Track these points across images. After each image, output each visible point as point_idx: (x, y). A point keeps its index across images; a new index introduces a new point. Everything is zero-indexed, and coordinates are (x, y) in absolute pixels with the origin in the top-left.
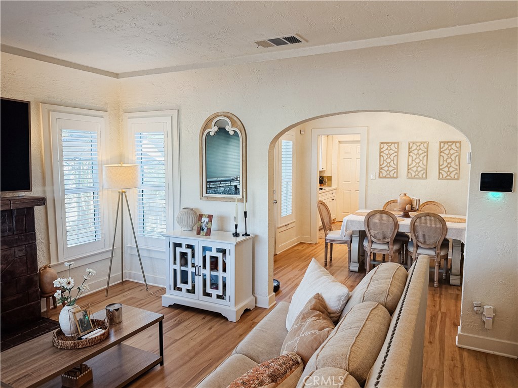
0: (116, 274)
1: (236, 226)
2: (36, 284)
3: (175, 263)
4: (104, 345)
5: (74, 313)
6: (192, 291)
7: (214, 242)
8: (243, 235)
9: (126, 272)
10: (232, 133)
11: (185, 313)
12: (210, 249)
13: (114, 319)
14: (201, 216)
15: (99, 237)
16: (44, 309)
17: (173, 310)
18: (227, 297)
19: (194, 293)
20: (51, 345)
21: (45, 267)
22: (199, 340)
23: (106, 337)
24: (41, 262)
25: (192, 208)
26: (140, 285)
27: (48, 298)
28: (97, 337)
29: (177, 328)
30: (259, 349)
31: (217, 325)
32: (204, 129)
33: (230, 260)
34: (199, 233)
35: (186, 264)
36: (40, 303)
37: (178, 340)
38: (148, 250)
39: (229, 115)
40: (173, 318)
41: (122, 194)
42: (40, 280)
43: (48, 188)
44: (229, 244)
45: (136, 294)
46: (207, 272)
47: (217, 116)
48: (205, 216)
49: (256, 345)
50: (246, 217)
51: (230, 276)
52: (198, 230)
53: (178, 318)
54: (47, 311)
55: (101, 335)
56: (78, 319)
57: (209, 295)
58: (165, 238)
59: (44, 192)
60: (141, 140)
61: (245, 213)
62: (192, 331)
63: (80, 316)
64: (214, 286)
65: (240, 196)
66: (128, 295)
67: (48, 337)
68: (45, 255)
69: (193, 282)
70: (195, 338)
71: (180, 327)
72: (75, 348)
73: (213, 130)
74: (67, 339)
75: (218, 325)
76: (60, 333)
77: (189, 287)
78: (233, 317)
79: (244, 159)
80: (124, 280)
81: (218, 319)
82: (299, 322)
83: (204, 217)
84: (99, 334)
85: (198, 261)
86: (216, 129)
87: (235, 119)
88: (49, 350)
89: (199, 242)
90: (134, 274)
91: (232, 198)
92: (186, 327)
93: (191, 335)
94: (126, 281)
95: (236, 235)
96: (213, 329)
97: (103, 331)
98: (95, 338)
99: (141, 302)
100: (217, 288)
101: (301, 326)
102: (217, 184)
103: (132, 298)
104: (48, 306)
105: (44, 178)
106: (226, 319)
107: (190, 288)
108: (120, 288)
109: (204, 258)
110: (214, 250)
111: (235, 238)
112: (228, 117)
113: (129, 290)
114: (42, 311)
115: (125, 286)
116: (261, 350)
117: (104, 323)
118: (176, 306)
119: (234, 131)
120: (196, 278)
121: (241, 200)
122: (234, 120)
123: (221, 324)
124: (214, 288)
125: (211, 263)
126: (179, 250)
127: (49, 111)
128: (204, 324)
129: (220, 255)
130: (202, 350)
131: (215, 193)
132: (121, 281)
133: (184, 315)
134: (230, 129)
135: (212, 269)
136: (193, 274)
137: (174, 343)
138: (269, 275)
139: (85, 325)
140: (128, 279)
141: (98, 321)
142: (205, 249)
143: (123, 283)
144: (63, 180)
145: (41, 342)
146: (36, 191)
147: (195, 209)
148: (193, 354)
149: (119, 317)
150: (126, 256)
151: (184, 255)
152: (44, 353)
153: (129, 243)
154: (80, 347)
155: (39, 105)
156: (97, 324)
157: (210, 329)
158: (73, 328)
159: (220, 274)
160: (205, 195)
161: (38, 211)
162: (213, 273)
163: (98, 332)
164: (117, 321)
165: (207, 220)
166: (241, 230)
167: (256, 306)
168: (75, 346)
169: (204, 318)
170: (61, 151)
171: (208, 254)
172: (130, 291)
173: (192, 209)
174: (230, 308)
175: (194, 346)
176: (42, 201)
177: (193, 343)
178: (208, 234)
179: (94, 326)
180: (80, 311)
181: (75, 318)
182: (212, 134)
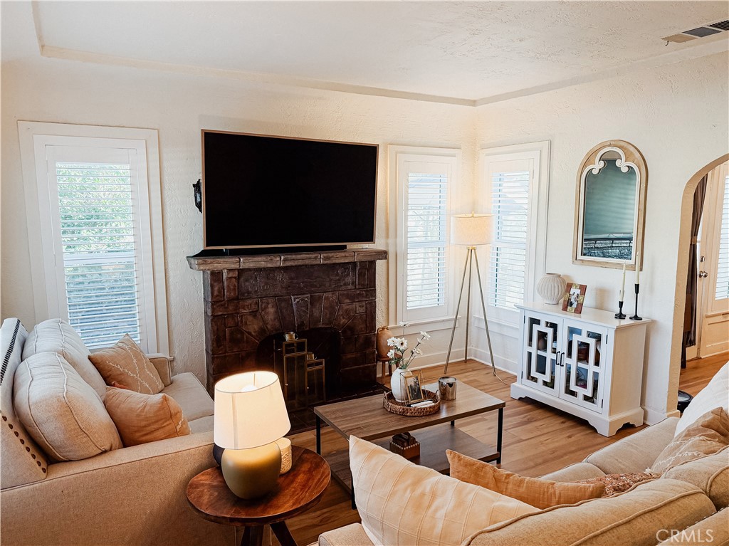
0: (458, 349)
1: (621, 304)
2: (373, 346)
3: (530, 345)
4: (433, 419)
5: (405, 378)
6: (551, 384)
7: (586, 323)
8: (631, 318)
9: (470, 349)
10: (625, 170)
11: (540, 411)
12: (579, 332)
13: (446, 395)
14: (570, 286)
15: (442, 302)
16: (379, 375)
17: (524, 404)
18: (599, 401)
19: (553, 387)
20: (382, 406)
21: (383, 329)
22: (551, 446)
23: (436, 411)
24: (380, 322)
25: (559, 273)
26: (486, 367)
27: (384, 362)
28: (427, 408)
29: (526, 426)
30: (620, 465)
31: (579, 435)
32: (585, 165)
33: (607, 351)
34: (565, 309)
35: (545, 349)
36: (376, 366)
37: (524, 440)
38: (498, 324)
39: (623, 144)
40: (523, 414)
41: (471, 250)
42: (378, 341)
43: (391, 241)
44: (608, 328)
45: (480, 376)
46: (573, 362)
47: (604, 147)
48: (576, 287)
49: (617, 460)
50: (637, 292)
51: (605, 371)
52: (564, 305)
53: (529, 415)
54: (382, 377)
55: (430, 407)
56: (409, 385)
57: (573, 394)
58: (519, 311)
59: (387, 245)
60: (500, 183)
61: (637, 286)
62: (543, 435)
63: (411, 382)
64: (581, 382)
65: (631, 262)
66: (472, 376)
67: (380, 399)
68: (384, 316)
69: (553, 372)
70: (547, 444)
71: (529, 426)
72: (403, 415)
73: (597, 166)
74: (397, 403)
75: (582, 435)
76: (391, 397)
77: (547, 378)
78: (604, 430)
79: (642, 207)
80: (468, 358)
81: (583, 428)
82: (680, 439)
83: (574, 287)
84: (429, 406)
85: (562, 346)
86: (602, 164)
87: (632, 149)
88: (379, 411)
89: (565, 321)
90: (480, 353)
91: (618, 264)
92: (537, 428)
93: (542, 438)
94: (471, 359)
95: (621, 316)
96: (573, 438)
97: (434, 404)
98: (424, 409)
99: (486, 387)
100: (585, 386)
101: (681, 444)
102: (608, 244)
103: (475, 381)
104: (383, 372)
105: (387, 229)
106: (594, 430)
107: (548, 380)
108: (463, 366)
109: (570, 344)
110: (584, 333)
111: (617, 321)
112: (620, 147)
113: (473, 370)
114: (378, 376)
115: (469, 365)
116: (622, 467)
117: (435, 396)
118: (527, 401)
119: (628, 167)
120: (557, 367)
121: (633, 268)
122: (628, 150)
123: (587, 434)
124: (580, 386)
125: (579, 351)
126: (536, 328)
127: (396, 153)
128: (563, 430)
129: (592, 342)
130: (553, 459)
131: (604, 257)
132: (464, 359)
133: (537, 413)
134: (622, 165)
135: (579, 360)
136: (554, 362)
137: (519, 442)
138: (670, 382)
139: (416, 393)
140: (472, 358)
141: (429, 393)
142: (572, 331)
143: (466, 361)
144: (407, 232)
145: (373, 402)
146: (378, 244)
147: (565, 276)
148: (540, 460)
149: (452, 394)
150: (472, 330)
151: (542, 336)
152: (375, 412)
153: (476, 312)
154: (409, 414)
155: (387, 147)
156: (429, 395)
157: (569, 437)
158: (403, 394)
159: (590, 367)
160: (579, 257)
161: (380, 264)
162: (581, 365)
163: (428, 404)
164: (450, 398)
165: (578, 291)
166: (628, 310)
167: (644, 424)
168: (404, 412)
169: (563, 422)
170: (407, 199)
171: (576, 339)
172: (475, 372)
173: (559, 276)
174: (601, 416)
175: (543, 452)
176: (383, 255)
177: (543, 448)
178: (578, 310)
179: (425, 398)
180: (411, 377)
181: (406, 382)
182: (595, 172)
